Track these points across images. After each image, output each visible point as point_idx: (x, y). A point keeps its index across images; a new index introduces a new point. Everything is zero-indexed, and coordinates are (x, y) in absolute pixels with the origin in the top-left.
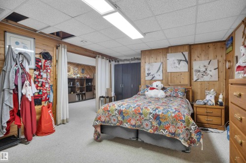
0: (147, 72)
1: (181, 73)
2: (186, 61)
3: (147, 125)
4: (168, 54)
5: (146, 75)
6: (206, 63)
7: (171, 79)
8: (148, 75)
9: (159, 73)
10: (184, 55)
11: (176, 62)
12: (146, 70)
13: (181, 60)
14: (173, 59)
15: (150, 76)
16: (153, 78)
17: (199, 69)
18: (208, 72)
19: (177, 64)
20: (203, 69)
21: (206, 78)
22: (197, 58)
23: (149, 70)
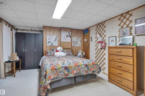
0: (48, 41)
1: (68, 43)
2: (70, 36)
3: (83, 71)
4: (61, 31)
5: (48, 43)
6: (77, 38)
7: (63, 45)
8: (49, 43)
9: (55, 42)
10: (69, 33)
11: (66, 36)
12: (47, 39)
13: (68, 36)
14: (64, 34)
15: (50, 43)
16: (52, 45)
17: (74, 41)
18: (78, 42)
19: (66, 38)
20: (76, 41)
21: (77, 45)
22: (74, 36)
23: (49, 39)
